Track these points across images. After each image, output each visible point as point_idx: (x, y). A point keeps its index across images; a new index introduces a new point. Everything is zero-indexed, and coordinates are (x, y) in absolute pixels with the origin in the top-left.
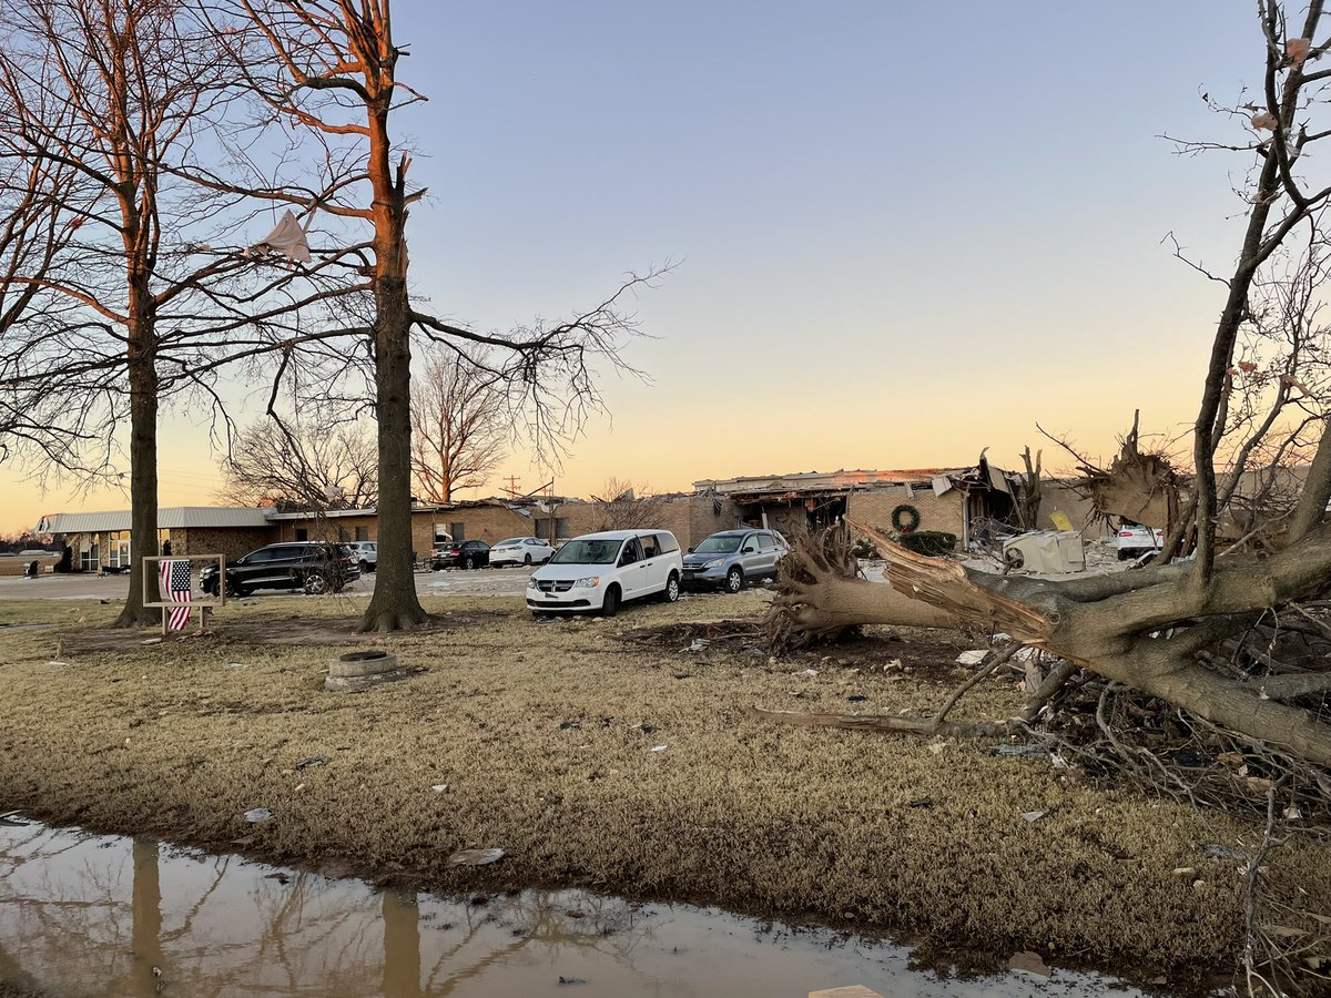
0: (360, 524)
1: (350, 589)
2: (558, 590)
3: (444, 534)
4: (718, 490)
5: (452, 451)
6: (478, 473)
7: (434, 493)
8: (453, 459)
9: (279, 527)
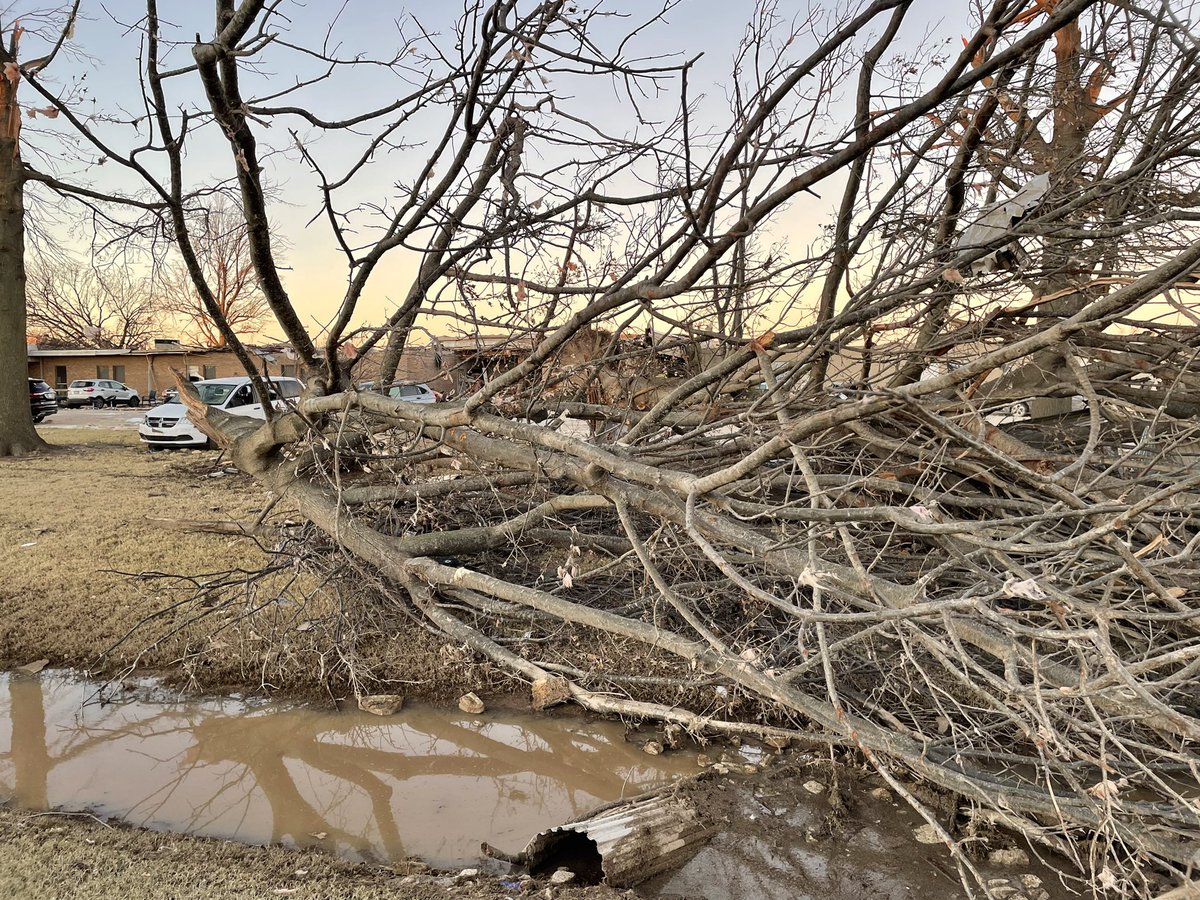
0: (117, 363)
1: (49, 422)
2: (164, 425)
3: (197, 375)
4: (446, 345)
5: (228, 298)
6: (255, 320)
7: (211, 338)
8: (229, 305)
9: (38, 363)
